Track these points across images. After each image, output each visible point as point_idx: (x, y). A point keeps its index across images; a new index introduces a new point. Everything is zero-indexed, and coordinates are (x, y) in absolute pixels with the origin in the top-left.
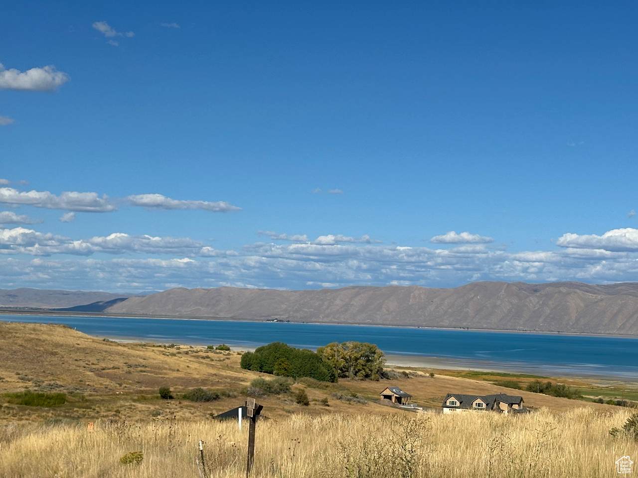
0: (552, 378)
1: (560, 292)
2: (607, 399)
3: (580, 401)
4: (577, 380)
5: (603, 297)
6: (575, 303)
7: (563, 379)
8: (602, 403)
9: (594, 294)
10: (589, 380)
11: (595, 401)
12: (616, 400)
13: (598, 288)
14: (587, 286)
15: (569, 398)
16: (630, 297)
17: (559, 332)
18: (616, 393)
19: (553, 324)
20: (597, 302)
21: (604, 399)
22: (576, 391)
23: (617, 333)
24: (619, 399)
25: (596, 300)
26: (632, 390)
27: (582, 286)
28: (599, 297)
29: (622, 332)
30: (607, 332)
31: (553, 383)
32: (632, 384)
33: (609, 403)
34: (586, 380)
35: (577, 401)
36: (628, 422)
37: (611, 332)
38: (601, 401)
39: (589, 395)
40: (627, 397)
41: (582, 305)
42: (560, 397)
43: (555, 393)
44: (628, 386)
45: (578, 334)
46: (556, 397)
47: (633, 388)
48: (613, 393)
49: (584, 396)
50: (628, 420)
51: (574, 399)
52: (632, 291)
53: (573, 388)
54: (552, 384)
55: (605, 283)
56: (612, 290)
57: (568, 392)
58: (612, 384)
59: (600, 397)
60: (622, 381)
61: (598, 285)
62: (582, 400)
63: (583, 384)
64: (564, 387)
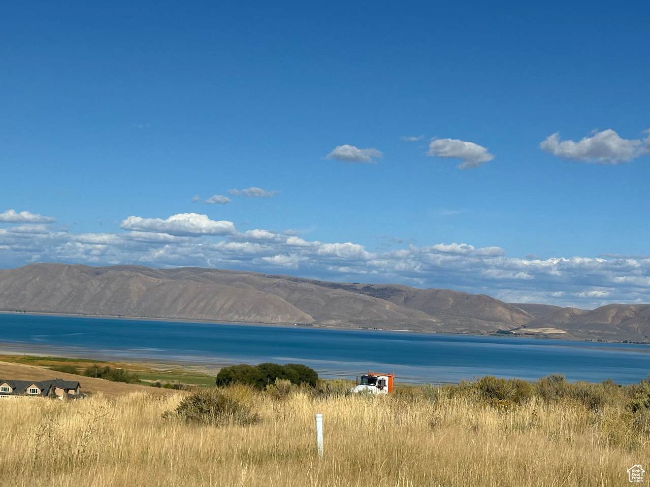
0: (111, 362)
1: (122, 275)
2: (165, 383)
3: (138, 385)
4: (136, 364)
5: (165, 280)
6: (136, 286)
7: (122, 363)
8: (160, 387)
9: (156, 278)
10: (148, 364)
11: (152, 385)
12: (173, 384)
13: (160, 272)
14: (150, 270)
15: (127, 383)
16: (192, 281)
17: (119, 316)
18: (174, 377)
19: (114, 308)
20: (159, 286)
21: (161, 383)
22: (135, 375)
23: (177, 317)
24: (176, 382)
25: (158, 284)
26: (189, 373)
27: (144, 270)
28: (161, 281)
29: (182, 316)
30: (168, 316)
31: (112, 367)
32: (190, 368)
33: (166, 386)
34: (144, 364)
35: (135, 385)
36: (180, 405)
37: (171, 317)
38: (158, 385)
39: (146, 379)
40: (184, 380)
41: (144, 288)
42: (117, 381)
43: (113, 377)
44: (187, 370)
45: (138, 318)
46: (114, 381)
47: (190, 371)
48: (170, 376)
49: (142, 380)
50: (181, 403)
51: (132, 383)
52: (193, 276)
53: (131, 372)
54: (111, 369)
55: (168, 267)
56: (174, 274)
57: (126, 377)
58: (170, 368)
59: (158, 380)
60: (180, 365)
61: (160, 270)
62: (140, 384)
63: (142, 368)
64: (122, 371)
